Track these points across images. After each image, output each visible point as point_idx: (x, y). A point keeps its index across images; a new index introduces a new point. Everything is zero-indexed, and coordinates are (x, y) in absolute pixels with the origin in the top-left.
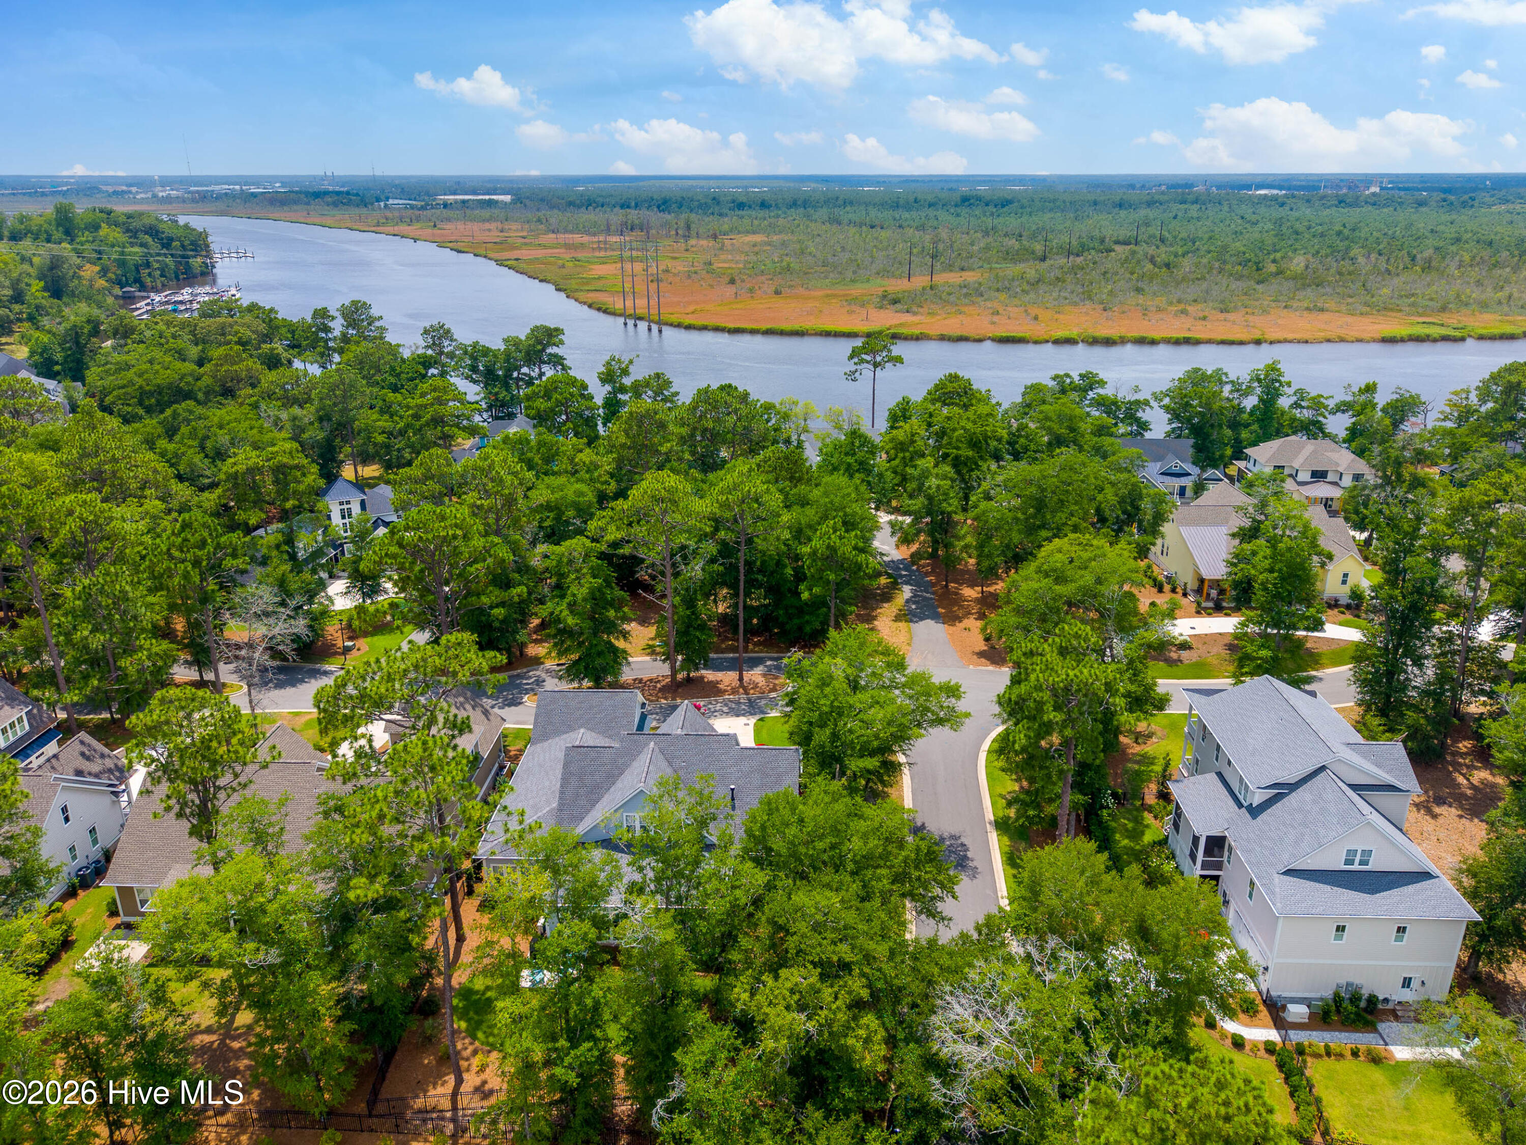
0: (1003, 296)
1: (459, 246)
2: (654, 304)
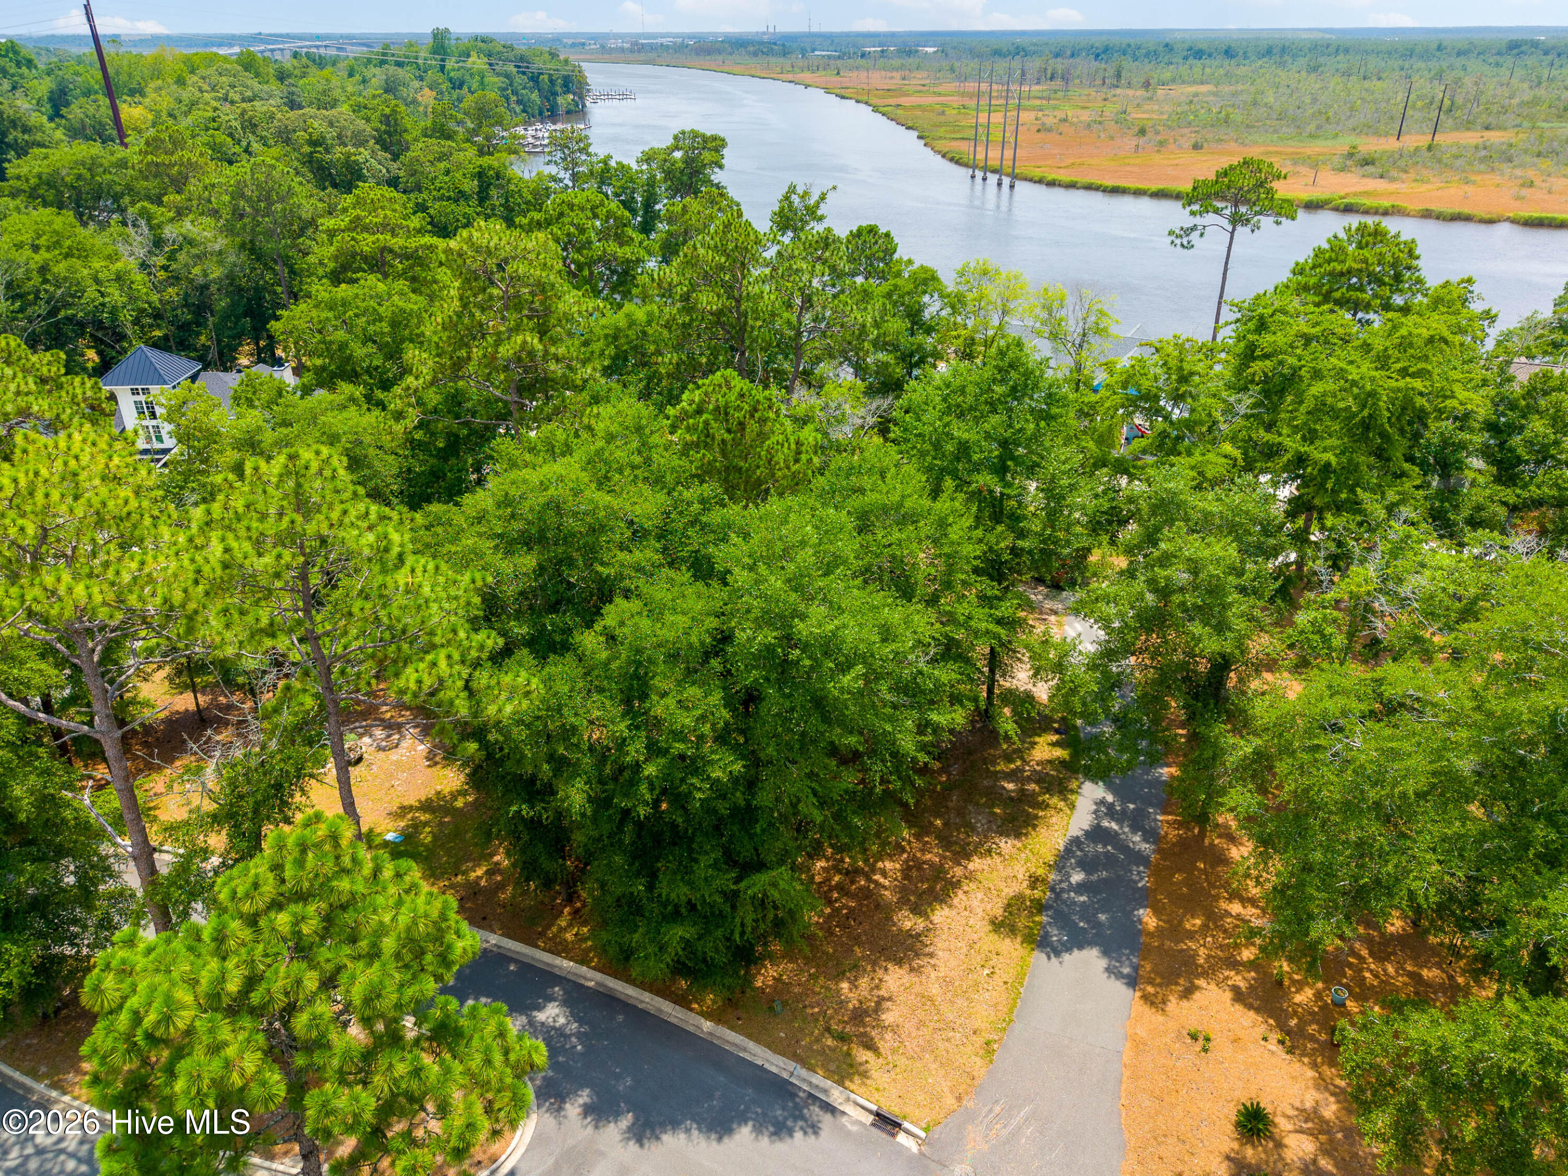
0: (1545, 164)
1: (843, 92)
2: (1008, 154)
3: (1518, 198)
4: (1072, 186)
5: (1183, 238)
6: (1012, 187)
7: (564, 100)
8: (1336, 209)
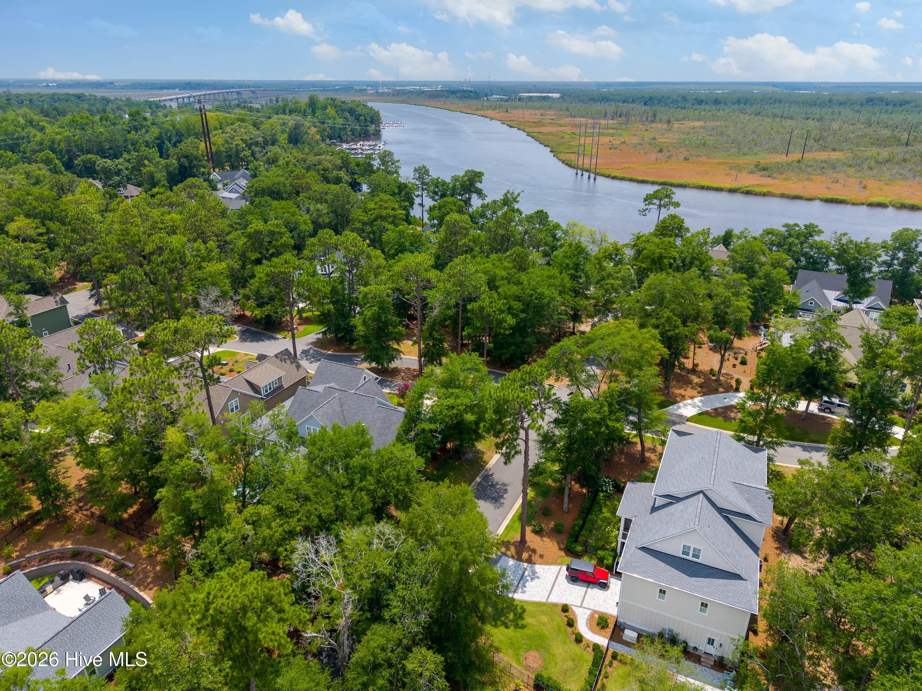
0: (850, 170)
2: (593, 162)
3: (828, 188)
4: (623, 179)
5: (643, 212)
6: (595, 179)
7: (371, 129)
8: (742, 193)
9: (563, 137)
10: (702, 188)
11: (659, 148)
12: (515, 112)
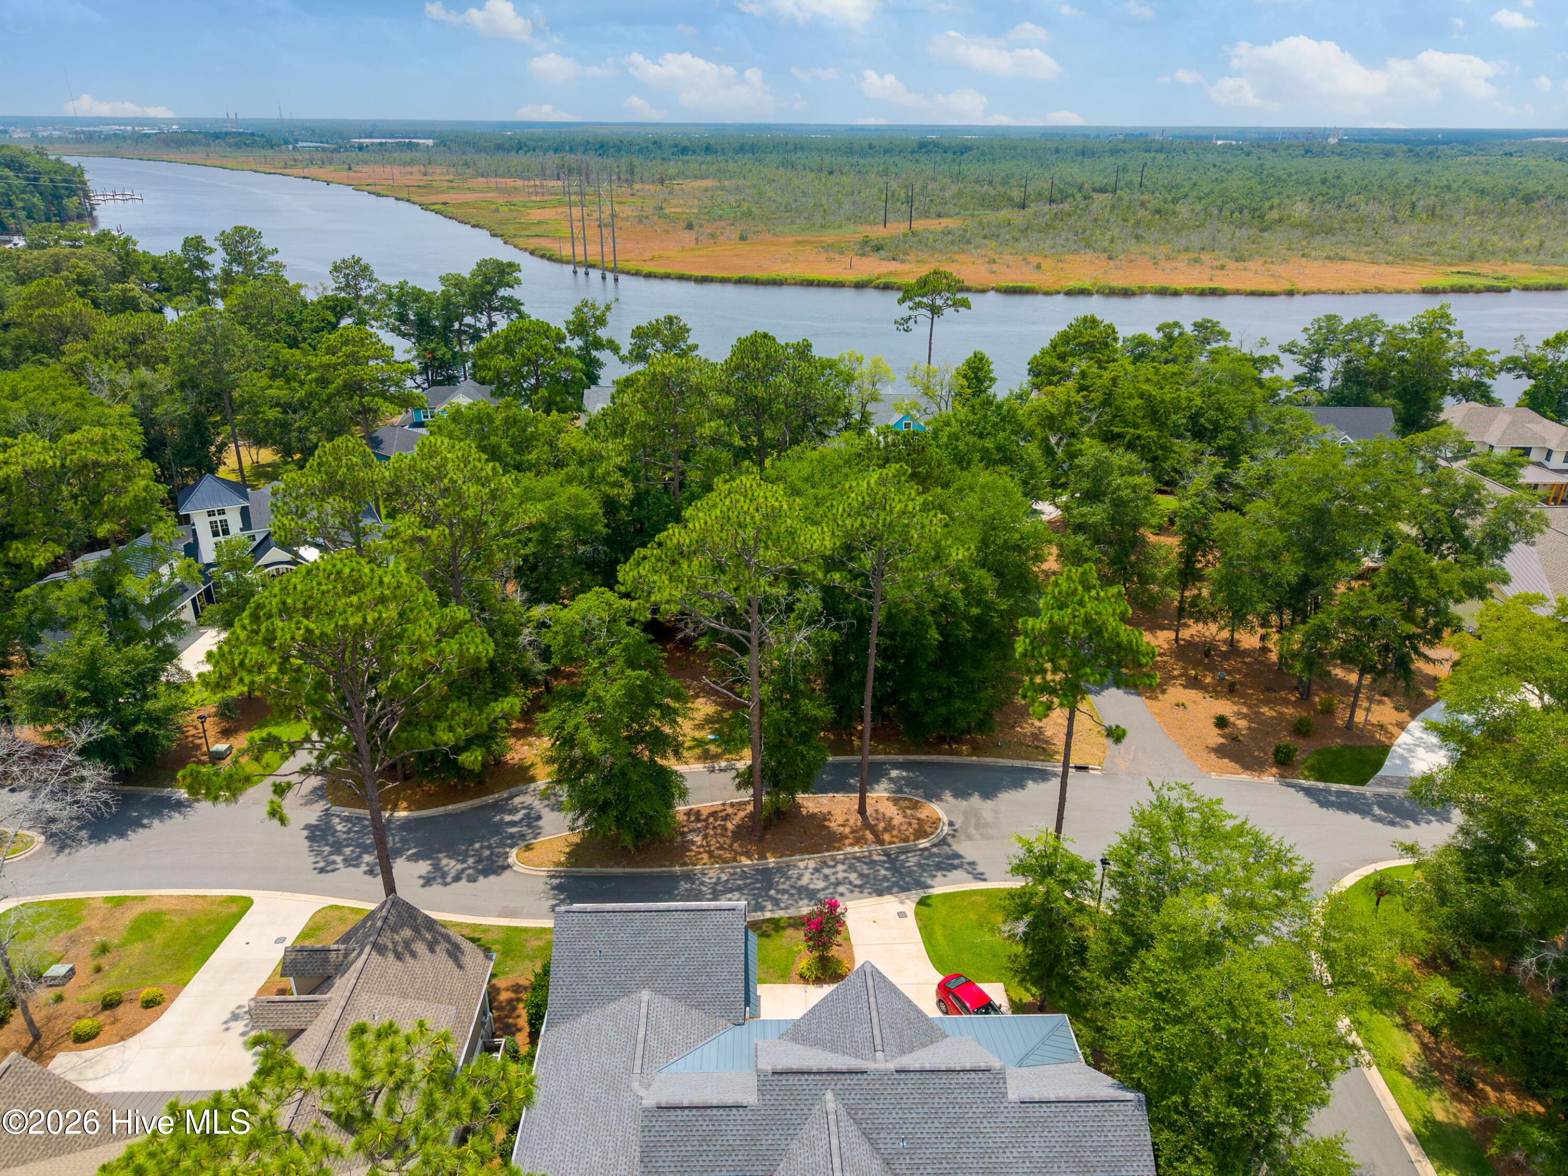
1: (378, 189)
2: (608, 249)
4: (667, 277)
5: (904, 324)
6: (616, 280)
7: (71, 203)
8: (877, 287)
9: (497, 211)
10: (810, 284)
11: (684, 225)
12: (366, 169)
